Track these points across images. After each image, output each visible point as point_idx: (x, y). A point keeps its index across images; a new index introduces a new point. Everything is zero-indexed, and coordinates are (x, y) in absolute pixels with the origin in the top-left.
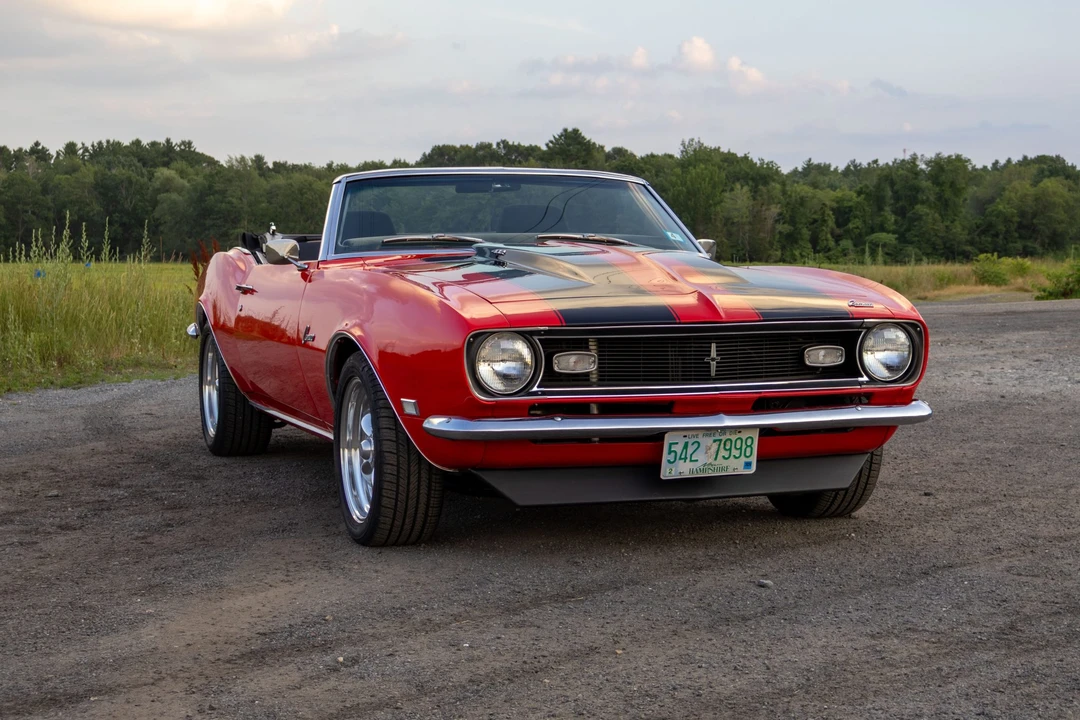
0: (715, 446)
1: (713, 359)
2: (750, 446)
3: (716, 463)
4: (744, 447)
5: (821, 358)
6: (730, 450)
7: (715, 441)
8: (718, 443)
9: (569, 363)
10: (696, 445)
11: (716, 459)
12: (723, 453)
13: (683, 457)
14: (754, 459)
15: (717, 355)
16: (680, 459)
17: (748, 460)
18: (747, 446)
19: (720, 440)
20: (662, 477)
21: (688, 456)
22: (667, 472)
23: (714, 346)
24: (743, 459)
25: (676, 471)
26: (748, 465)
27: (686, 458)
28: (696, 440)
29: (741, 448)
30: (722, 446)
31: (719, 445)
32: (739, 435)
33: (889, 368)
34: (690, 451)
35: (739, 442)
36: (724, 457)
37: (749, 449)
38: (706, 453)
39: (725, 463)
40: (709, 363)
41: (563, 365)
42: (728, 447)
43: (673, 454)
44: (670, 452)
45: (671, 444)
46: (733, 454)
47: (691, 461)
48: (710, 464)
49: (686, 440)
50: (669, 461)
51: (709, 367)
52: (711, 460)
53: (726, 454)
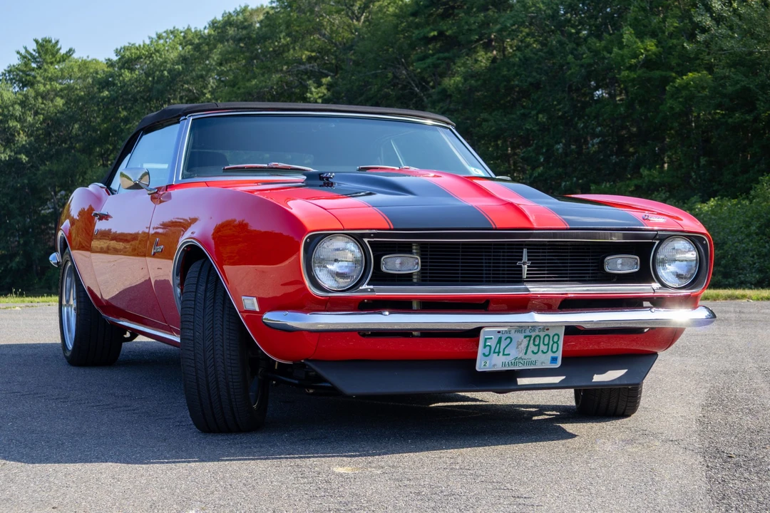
0: (525, 342)
1: (524, 263)
2: (557, 343)
3: (526, 357)
4: (551, 343)
5: (619, 267)
6: (539, 345)
7: (525, 337)
8: (528, 339)
9: (394, 264)
10: (509, 340)
11: (526, 353)
12: (532, 348)
13: (497, 350)
14: (559, 355)
15: (529, 260)
16: (494, 352)
17: (555, 355)
18: (554, 343)
19: (530, 337)
21: (501, 350)
23: (525, 251)
24: (550, 355)
25: (490, 364)
26: (554, 360)
27: (499, 353)
28: (508, 335)
29: (548, 344)
30: (532, 341)
31: (530, 341)
32: (547, 332)
33: (679, 276)
34: (503, 344)
35: (547, 338)
36: (533, 352)
37: (555, 345)
38: (517, 348)
39: (534, 358)
40: (521, 267)
41: (390, 265)
42: (537, 343)
43: (488, 348)
44: (485, 346)
46: (541, 350)
47: (504, 355)
48: (521, 358)
49: (500, 335)
50: (484, 354)
51: (521, 270)
52: (521, 355)
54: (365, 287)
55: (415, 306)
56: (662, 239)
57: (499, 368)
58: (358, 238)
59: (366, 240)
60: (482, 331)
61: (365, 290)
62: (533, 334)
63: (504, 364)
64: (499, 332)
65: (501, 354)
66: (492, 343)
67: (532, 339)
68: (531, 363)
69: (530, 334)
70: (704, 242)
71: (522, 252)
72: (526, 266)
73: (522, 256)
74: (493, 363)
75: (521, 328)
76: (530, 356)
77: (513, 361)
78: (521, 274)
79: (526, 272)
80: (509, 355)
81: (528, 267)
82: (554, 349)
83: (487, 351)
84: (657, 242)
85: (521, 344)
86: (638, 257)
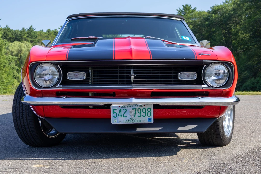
0: (134, 112)
1: (132, 75)
2: (150, 112)
6: (141, 113)
7: (133, 109)
8: (135, 110)
11: (135, 116)
12: (137, 114)
13: (120, 115)
14: (152, 117)
17: (150, 118)
18: (148, 112)
19: (136, 109)
20: (112, 123)
21: (122, 115)
22: (114, 121)
23: (132, 70)
24: (147, 118)
26: (150, 120)
27: (121, 116)
28: (124, 108)
29: (145, 113)
30: (137, 111)
31: (136, 111)
32: (144, 107)
35: (144, 110)
36: (138, 116)
37: (149, 113)
38: (130, 114)
39: (139, 119)
40: (131, 77)
42: (140, 112)
43: (115, 114)
44: (114, 113)
45: (114, 110)
46: (142, 115)
47: (124, 117)
48: (132, 119)
49: (120, 108)
51: (131, 79)
52: (132, 117)
53: (139, 115)
54: (58, 86)
55: (90, 95)
56: (208, 64)
57: (123, 123)
58: (55, 64)
59: (58, 65)
60: (111, 106)
61: (58, 87)
62: (137, 108)
63: (125, 121)
64: (119, 107)
65: (122, 116)
66: (117, 111)
67: (137, 110)
68: (138, 121)
69: (136, 108)
70: (231, 65)
71: (131, 70)
72: (133, 77)
73: (131, 72)
74: (119, 120)
75: (130, 105)
76: (137, 117)
77: (129, 120)
78: (131, 80)
79: (133, 79)
80: (126, 117)
81: (134, 77)
82: (149, 115)
83: (115, 115)
84: (205, 65)
85: (131, 112)
86: (196, 73)
